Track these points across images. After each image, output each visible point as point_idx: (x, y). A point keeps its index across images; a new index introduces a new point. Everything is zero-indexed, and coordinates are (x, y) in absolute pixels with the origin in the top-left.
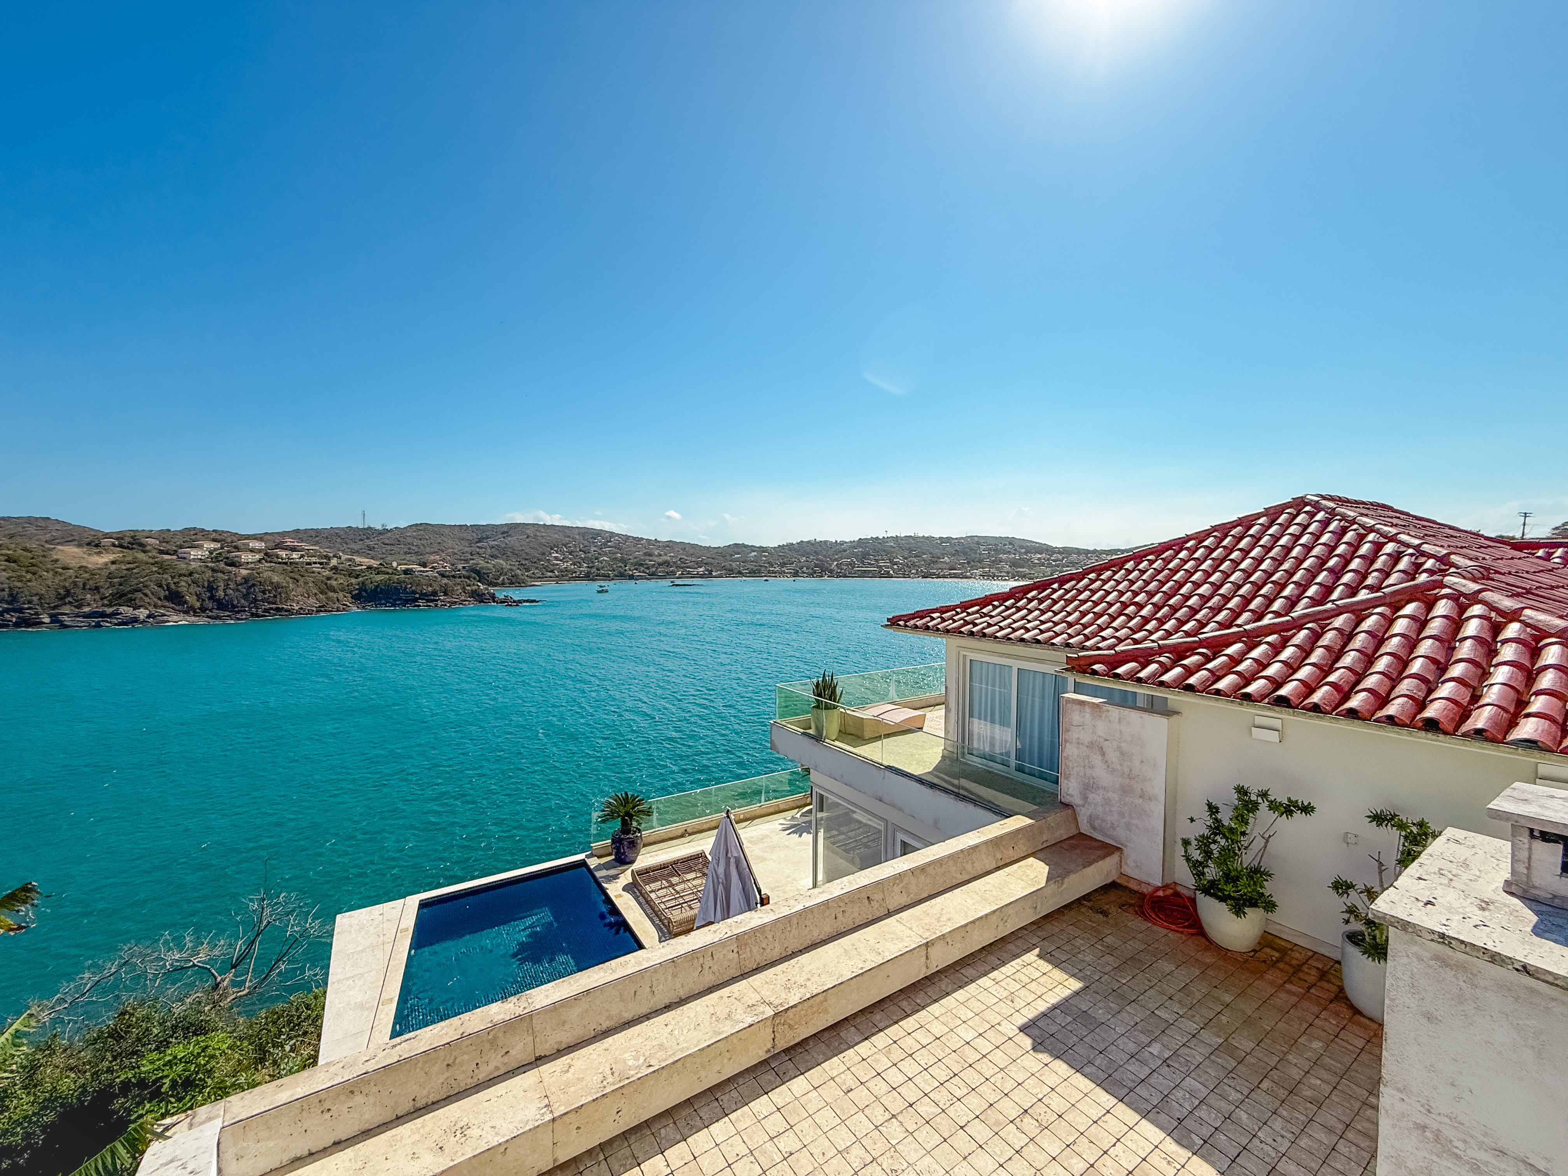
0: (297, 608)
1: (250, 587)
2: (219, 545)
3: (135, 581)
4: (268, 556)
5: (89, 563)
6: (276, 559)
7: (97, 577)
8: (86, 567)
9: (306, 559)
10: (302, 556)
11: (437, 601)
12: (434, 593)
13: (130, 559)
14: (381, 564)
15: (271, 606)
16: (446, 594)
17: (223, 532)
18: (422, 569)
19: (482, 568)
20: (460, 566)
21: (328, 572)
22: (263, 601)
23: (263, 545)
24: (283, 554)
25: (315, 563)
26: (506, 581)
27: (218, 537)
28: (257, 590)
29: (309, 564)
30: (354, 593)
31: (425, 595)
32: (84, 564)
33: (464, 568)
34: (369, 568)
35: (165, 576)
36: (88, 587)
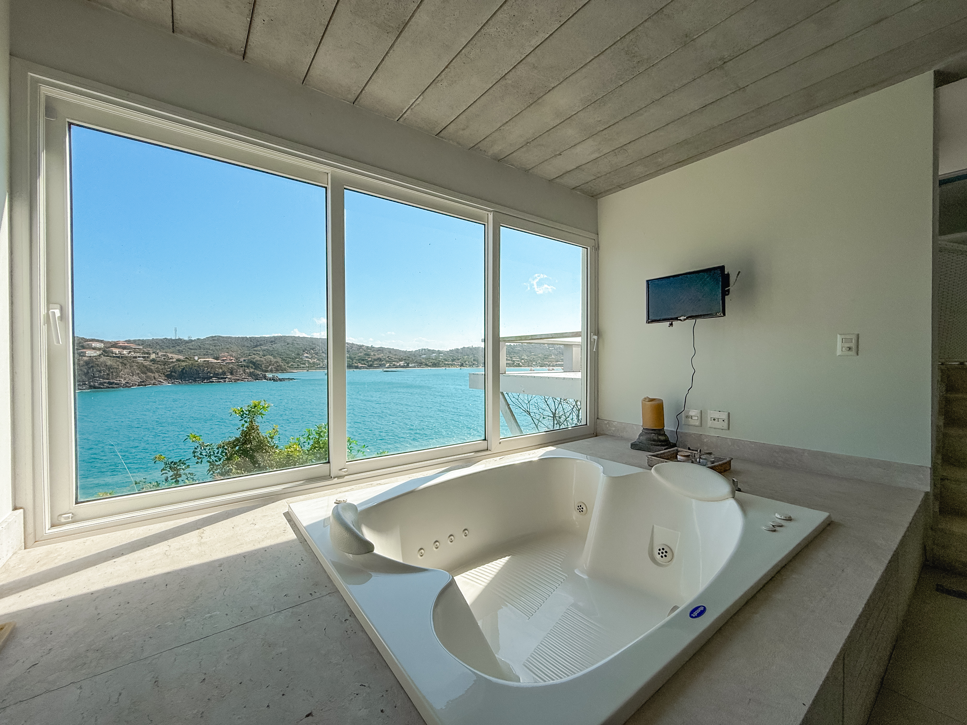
0: (124, 382)
1: (90, 368)
4: (105, 352)
6: (111, 355)
10: (130, 352)
11: (225, 378)
12: (224, 373)
15: (105, 381)
16: (232, 374)
19: (257, 361)
20: (242, 359)
21: (148, 363)
22: (99, 377)
23: (102, 345)
24: (116, 351)
25: (139, 357)
26: (274, 369)
28: (95, 370)
29: (135, 357)
31: (218, 374)
33: (244, 360)
34: (178, 360)
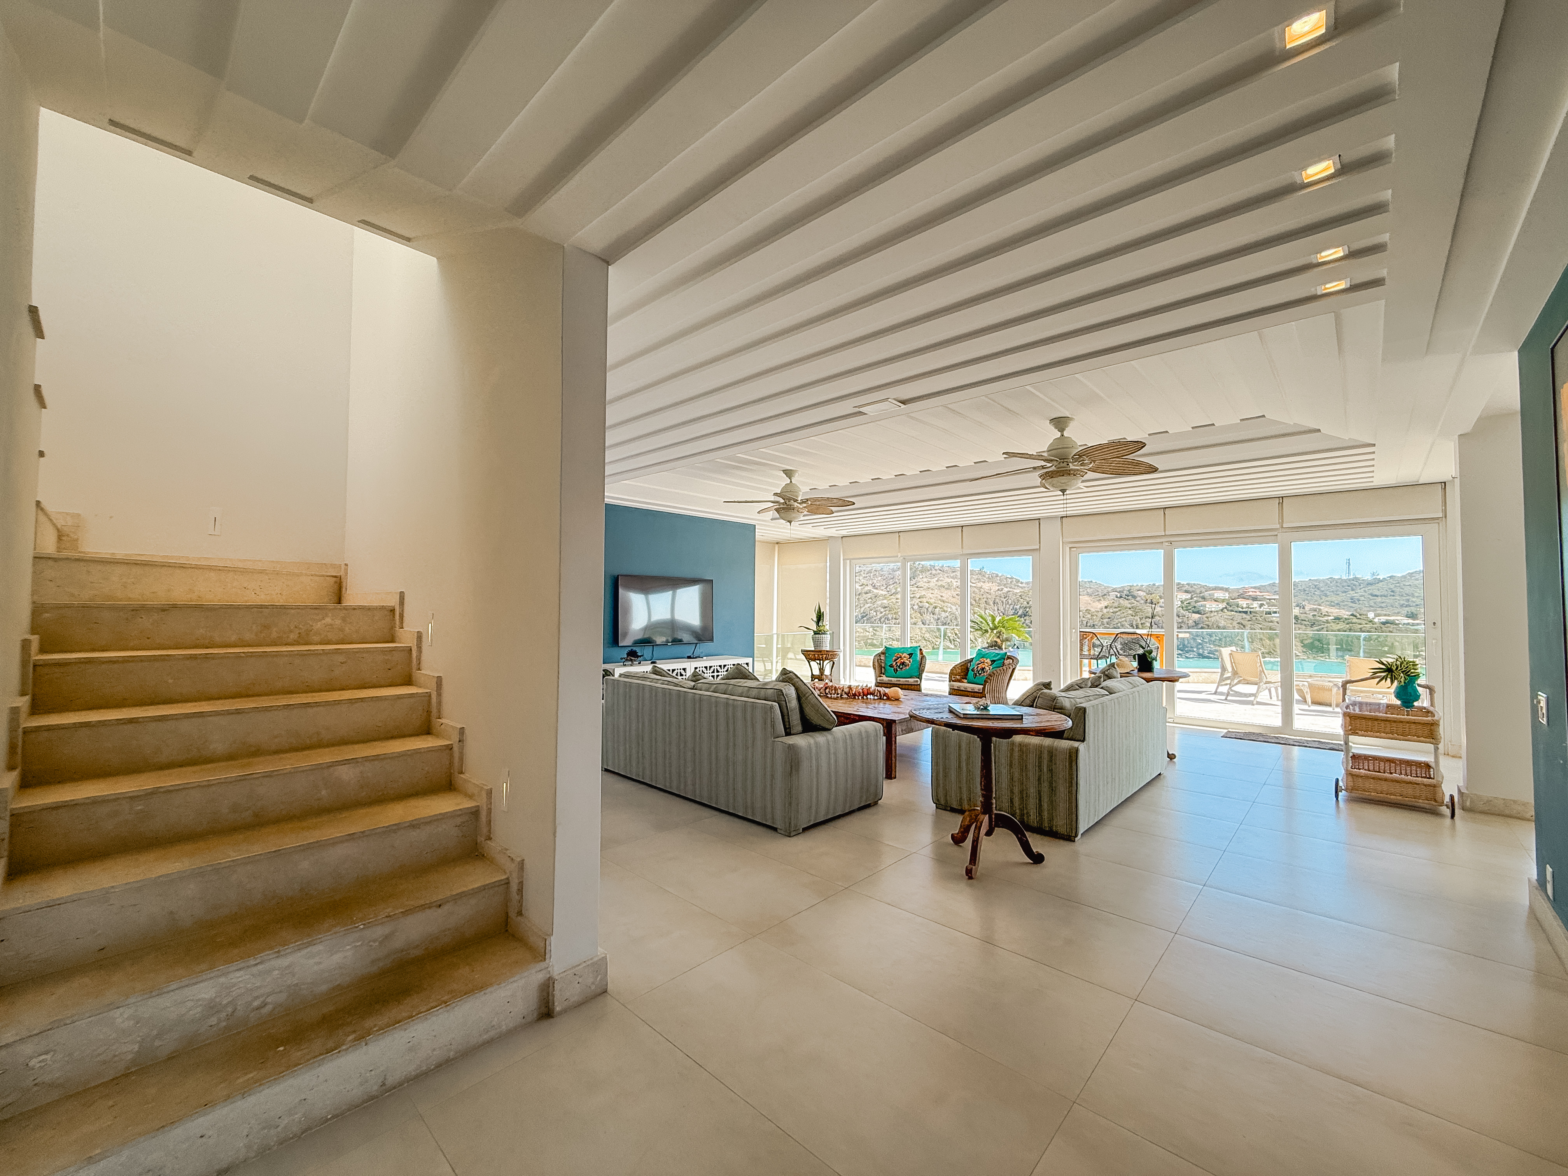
2: (1189, 596)
3: (1117, 621)
5: (1092, 607)
7: (1095, 617)
8: (1090, 610)
9: (1266, 608)
13: (1116, 604)
14: (1352, 615)
17: (1194, 584)
18: (1411, 621)
27: (1190, 589)
30: (1306, 642)
32: (1089, 608)
35: (1136, 618)
36: (1089, 625)
